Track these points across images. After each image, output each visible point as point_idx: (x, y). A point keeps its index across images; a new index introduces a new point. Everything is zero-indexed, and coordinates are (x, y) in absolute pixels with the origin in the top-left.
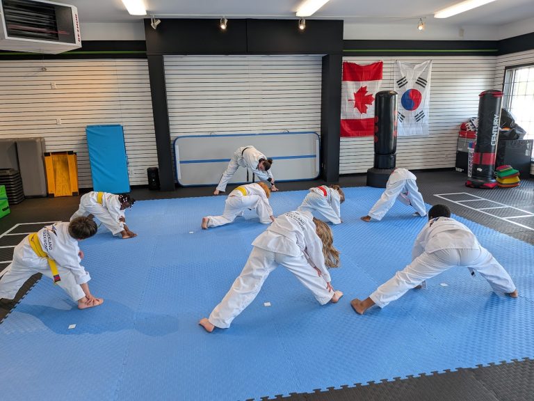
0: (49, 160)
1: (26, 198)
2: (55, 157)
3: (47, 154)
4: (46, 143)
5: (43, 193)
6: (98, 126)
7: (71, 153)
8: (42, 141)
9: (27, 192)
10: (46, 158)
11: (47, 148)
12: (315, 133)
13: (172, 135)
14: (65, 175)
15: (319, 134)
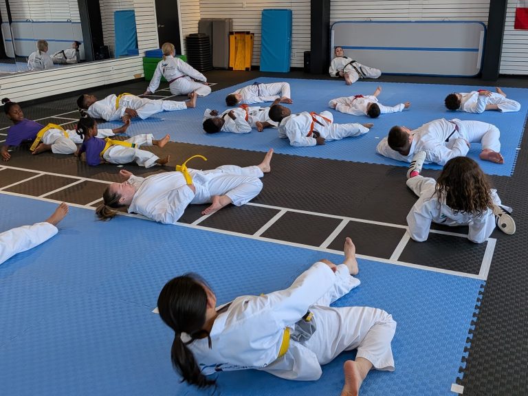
0: (232, 38)
1: (214, 69)
2: (238, 36)
3: (231, 33)
4: (234, 24)
5: (226, 66)
6: (271, 10)
7: (248, 33)
8: (230, 21)
9: (215, 64)
10: (231, 36)
11: (234, 28)
12: (481, 23)
13: (331, 20)
14: (243, 52)
15: (486, 24)
